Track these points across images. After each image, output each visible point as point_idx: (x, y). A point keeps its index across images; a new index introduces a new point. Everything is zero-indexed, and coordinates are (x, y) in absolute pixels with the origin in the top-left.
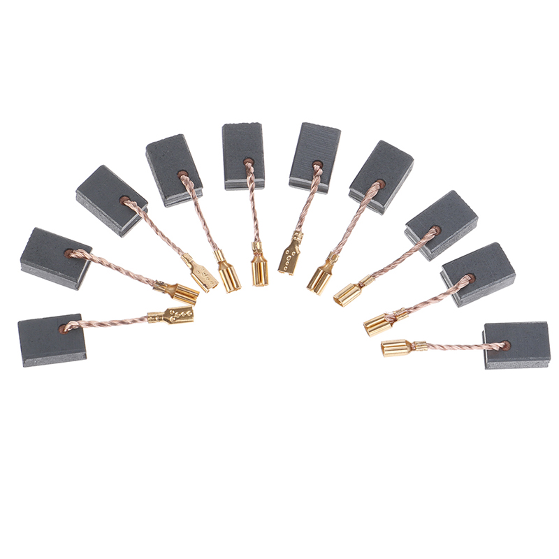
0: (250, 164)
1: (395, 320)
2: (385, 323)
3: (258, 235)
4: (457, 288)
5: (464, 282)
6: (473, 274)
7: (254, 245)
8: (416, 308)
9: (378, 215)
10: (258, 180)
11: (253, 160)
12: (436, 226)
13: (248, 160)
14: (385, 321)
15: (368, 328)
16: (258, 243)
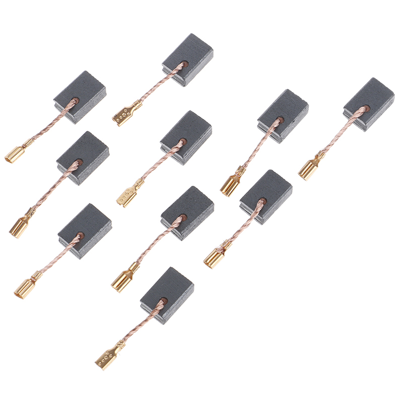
1: (224, 250)
2: (218, 255)
4: (257, 212)
5: (260, 206)
6: (264, 198)
8: (234, 237)
12: (75, 98)
14: (218, 253)
15: (208, 263)
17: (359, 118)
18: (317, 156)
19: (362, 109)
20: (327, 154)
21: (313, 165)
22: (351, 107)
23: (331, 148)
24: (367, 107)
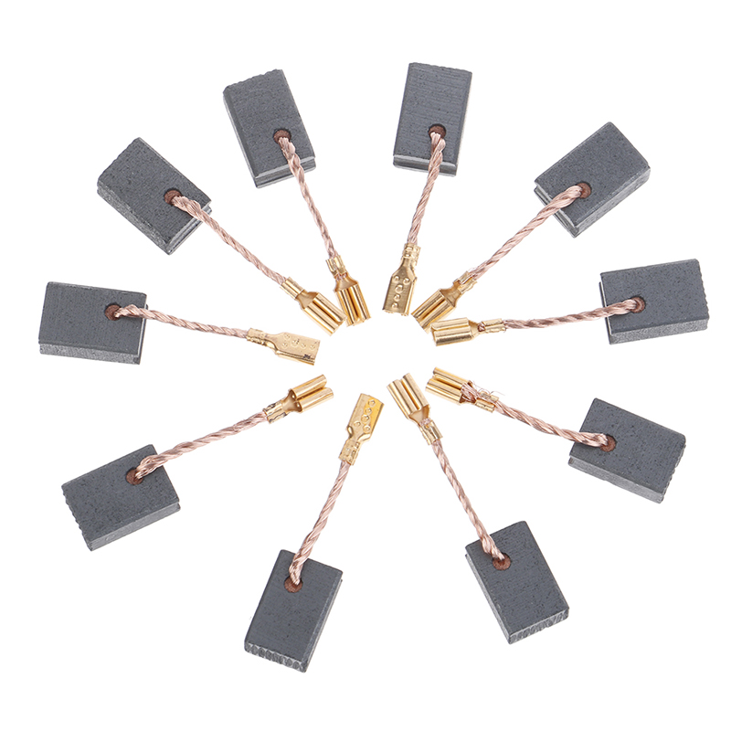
0: (286, 139)
3: (331, 246)
7: (331, 265)
9: (569, 235)
10: (305, 160)
11: (287, 130)
13: (279, 134)
16: (336, 259)
17: (562, 209)
18: (457, 283)
19: (574, 191)
20: (481, 280)
21: (445, 302)
22: (550, 183)
23: (491, 269)
24: (586, 187)
